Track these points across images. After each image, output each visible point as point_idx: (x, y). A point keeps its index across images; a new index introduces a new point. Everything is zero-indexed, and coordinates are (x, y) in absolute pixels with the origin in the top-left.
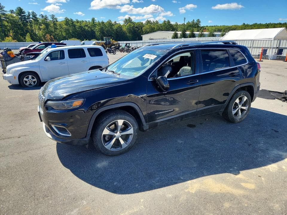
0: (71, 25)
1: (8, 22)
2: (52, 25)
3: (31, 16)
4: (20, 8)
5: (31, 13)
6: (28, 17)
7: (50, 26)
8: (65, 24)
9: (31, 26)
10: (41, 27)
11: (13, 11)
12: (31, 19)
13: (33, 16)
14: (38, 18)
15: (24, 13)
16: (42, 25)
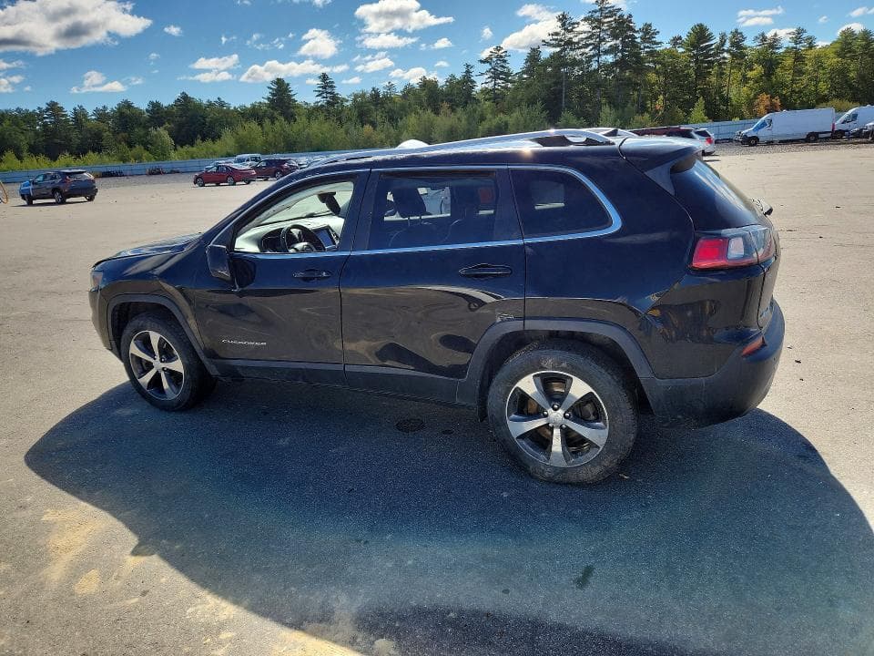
0: (859, 51)
1: (657, 73)
2: (789, 62)
3: (727, 45)
4: (701, 26)
5: (730, 36)
6: (718, 48)
7: (782, 68)
8: (835, 53)
9: (721, 74)
10: (750, 74)
11: (680, 38)
12: (726, 55)
13: (733, 44)
14: (746, 49)
15: (709, 40)
16: (756, 66)
